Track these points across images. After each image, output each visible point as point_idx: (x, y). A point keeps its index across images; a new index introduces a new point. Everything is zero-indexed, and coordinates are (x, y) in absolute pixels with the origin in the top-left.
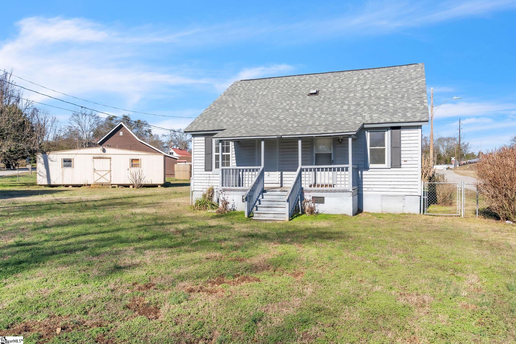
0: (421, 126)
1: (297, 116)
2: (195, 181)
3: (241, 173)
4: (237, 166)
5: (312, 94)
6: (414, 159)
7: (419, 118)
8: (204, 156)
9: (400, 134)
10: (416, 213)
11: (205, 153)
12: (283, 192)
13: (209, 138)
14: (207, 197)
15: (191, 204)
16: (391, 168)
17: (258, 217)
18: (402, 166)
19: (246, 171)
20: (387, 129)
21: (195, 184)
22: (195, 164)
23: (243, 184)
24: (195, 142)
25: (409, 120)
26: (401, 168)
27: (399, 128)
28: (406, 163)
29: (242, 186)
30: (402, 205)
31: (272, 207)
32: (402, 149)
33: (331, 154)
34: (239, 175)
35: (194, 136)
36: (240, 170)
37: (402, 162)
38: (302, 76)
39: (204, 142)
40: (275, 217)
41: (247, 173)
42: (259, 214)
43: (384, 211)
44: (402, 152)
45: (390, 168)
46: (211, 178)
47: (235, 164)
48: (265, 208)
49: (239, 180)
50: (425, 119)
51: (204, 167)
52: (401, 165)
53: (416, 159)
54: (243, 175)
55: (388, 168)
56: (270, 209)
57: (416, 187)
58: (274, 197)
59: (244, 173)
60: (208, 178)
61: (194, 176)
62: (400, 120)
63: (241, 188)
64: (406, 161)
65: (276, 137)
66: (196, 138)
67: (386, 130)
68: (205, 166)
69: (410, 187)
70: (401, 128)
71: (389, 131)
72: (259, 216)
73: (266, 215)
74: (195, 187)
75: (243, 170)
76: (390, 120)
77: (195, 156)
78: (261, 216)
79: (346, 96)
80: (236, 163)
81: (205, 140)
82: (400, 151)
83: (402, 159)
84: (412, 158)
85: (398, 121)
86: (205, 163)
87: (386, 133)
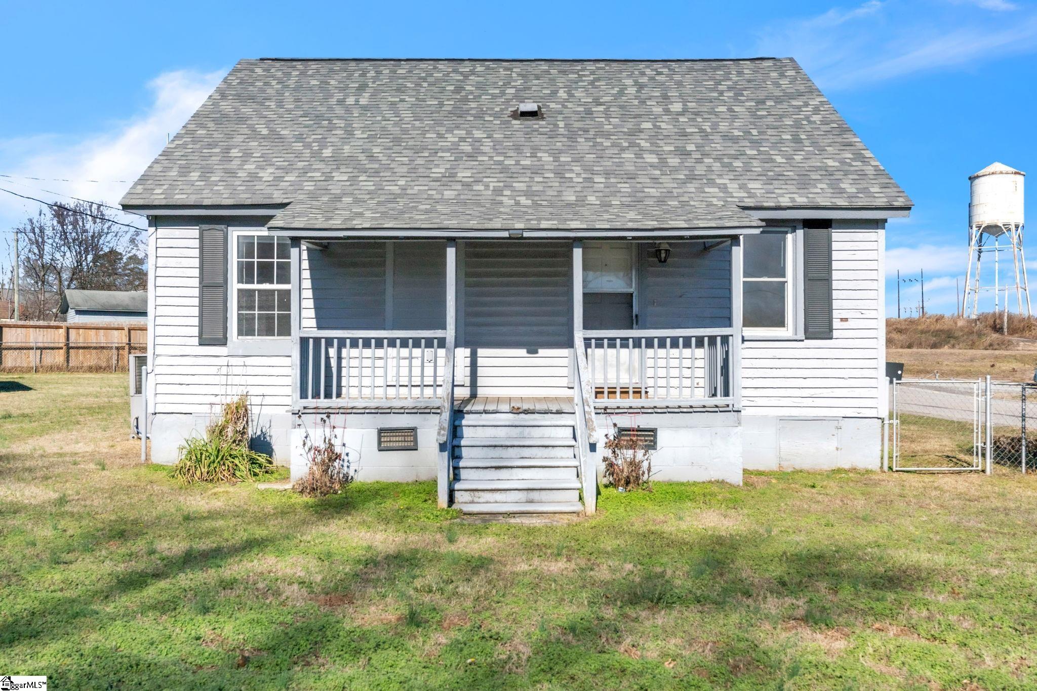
0: (885, 221)
1: (515, 175)
2: (160, 379)
3: (333, 352)
4: (319, 327)
5: (525, 114)
6: (868, 314)
7: (885, 200)
8: (196, 292)
9: (829, 241)
10: (870, 467)
11: (200, 283)
12: (522, 416)
13: (216, 232)
14: (230, 434)
15: (143, 457)
16: (806, 338)
17: (472, 502)
18: (835, 334)
19: (354, 343)
20: (792, 225)
21: (160, 389)
22: (159, 321)
23: (339, 387)
24: (161, 243)
25: (860, 204)
26: (831, 338)
27: (826, 224)
28: (845, 325)
29: (339, 395)
30: (834, 444)
31: (512, 467)
32: (835, 285)
33: (631, 295)
34: (328, 358)
35: (155, 221)
36: (329, 342)
37: (836, 324)
38: (459, 62)
39: (196, 243)
40: (531, 502)
41: (355, 352)
42: (476, 493)
43: (785, 464)
44: (835, 294)
45: (803, 341)
46: (236, 370)
47: (313, 323)
48: (485, 471)
49: (326, 376)
50: (900, 202)
51: (195, 331)
52: (831, 330)
53: (873, 314)
54: (340, 358)
55: (796, 341)
56: (503, 474)
57: (872, 393)
58: (501, 433)
59: (344, 352)
60: (224, 370)
61: (156, 363)
62: (834, 200)
63: (334, 402)
64: (846, 320)
65: (506, 234)
66: (163, 232)
67: (790, 230)
68: (201, 326)
69: (857, 392)
70: (833, 225)
71: (800, 233)
72: (476, 500)
73: (498, 496)
74: (160, 398)
75: (342, 342)
76: (805, 200)
77: (160, 291)
78: (481, 500)
79: (631, 127)
80: (316, 318)
81: (201, 238)
82: (830, 290)
83: (836, 314)
84: (863, 311)
85: (830, 204)
86: (201, 316)
87: (790, 237)
